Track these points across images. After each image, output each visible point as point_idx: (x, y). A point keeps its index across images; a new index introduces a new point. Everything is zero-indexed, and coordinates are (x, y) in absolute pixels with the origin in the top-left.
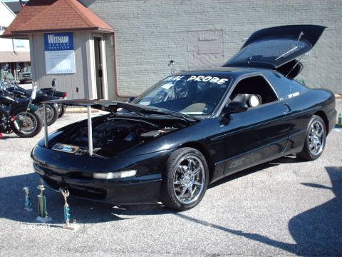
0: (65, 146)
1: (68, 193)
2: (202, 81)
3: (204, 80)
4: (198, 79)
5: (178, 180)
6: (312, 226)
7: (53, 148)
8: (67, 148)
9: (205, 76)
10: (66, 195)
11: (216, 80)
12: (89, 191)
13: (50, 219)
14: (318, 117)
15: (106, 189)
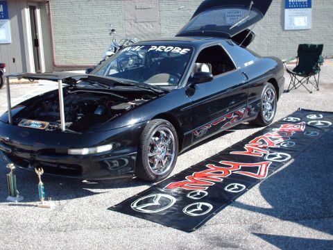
0: (33, 122)
1: (43, 171)
2: (163, 52)
3: (165, 50)
4: (159, 49)
5: (151, 152)
6: (285, 192)
7: (19, 125)
8: (35, 124)
9: (167, 46)
10: (40, 172)
11: (178, 50)
12: (61, 167)
13: (22, 198)
14: (270, 84)
15: (81, 165)
